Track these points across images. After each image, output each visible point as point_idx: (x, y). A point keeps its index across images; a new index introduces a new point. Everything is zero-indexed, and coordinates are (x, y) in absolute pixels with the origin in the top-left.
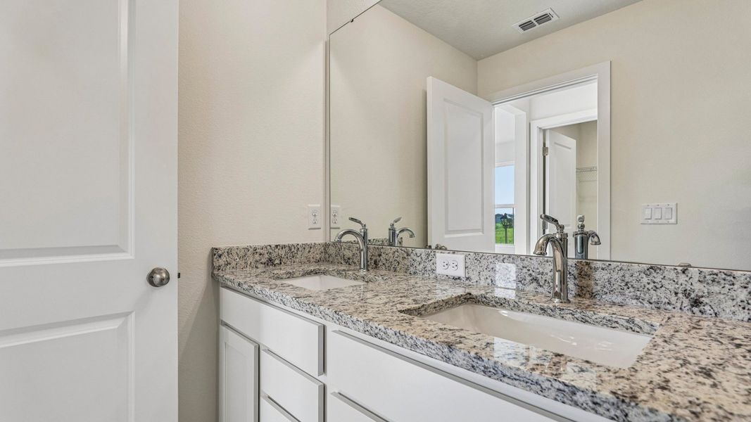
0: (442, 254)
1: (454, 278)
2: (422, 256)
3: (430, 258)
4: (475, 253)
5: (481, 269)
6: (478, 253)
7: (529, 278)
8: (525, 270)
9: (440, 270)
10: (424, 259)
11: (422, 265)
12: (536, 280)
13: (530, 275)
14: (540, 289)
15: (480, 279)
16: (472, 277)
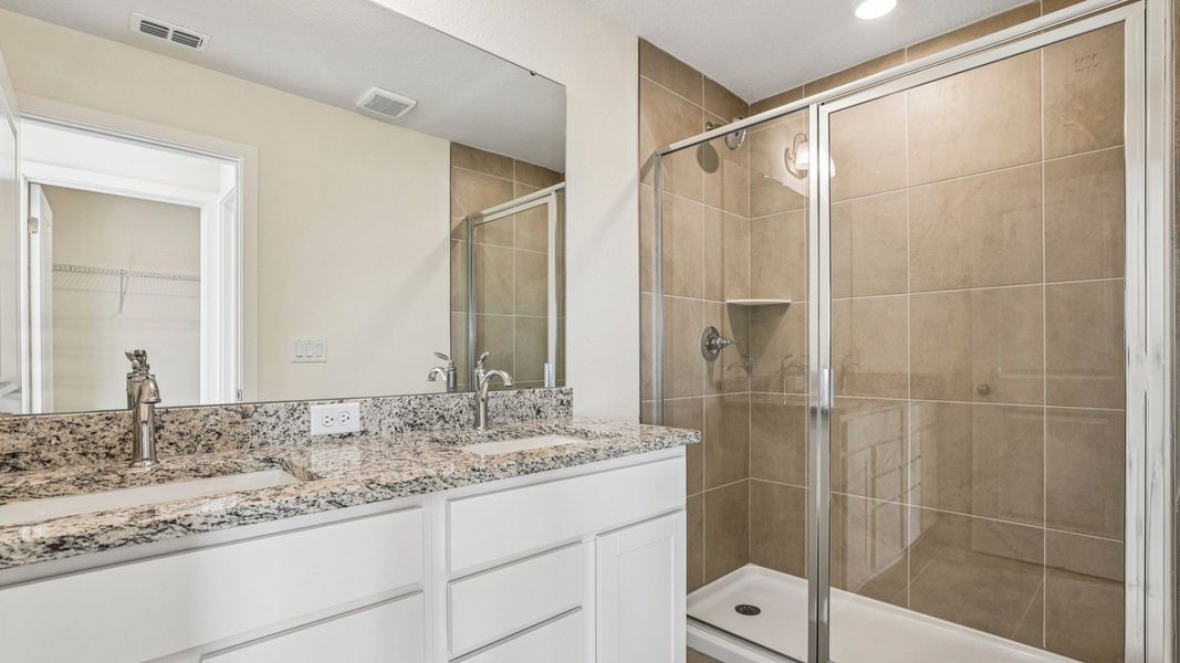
0: (321, 406)
1: (342, 437)
2: (280, 413)
3: (296, 415)
4: (373, 398)
5: (382, 417)
6: (378, 398)
7: (435, 417)
8: (432, 409)
9: (317, 429)
10: (283, 419)
11: (278, 430)
12: (442, 417)
13: (437, 413)
14: (447, 426)
15: (381, 429)
16: (370, 429)
